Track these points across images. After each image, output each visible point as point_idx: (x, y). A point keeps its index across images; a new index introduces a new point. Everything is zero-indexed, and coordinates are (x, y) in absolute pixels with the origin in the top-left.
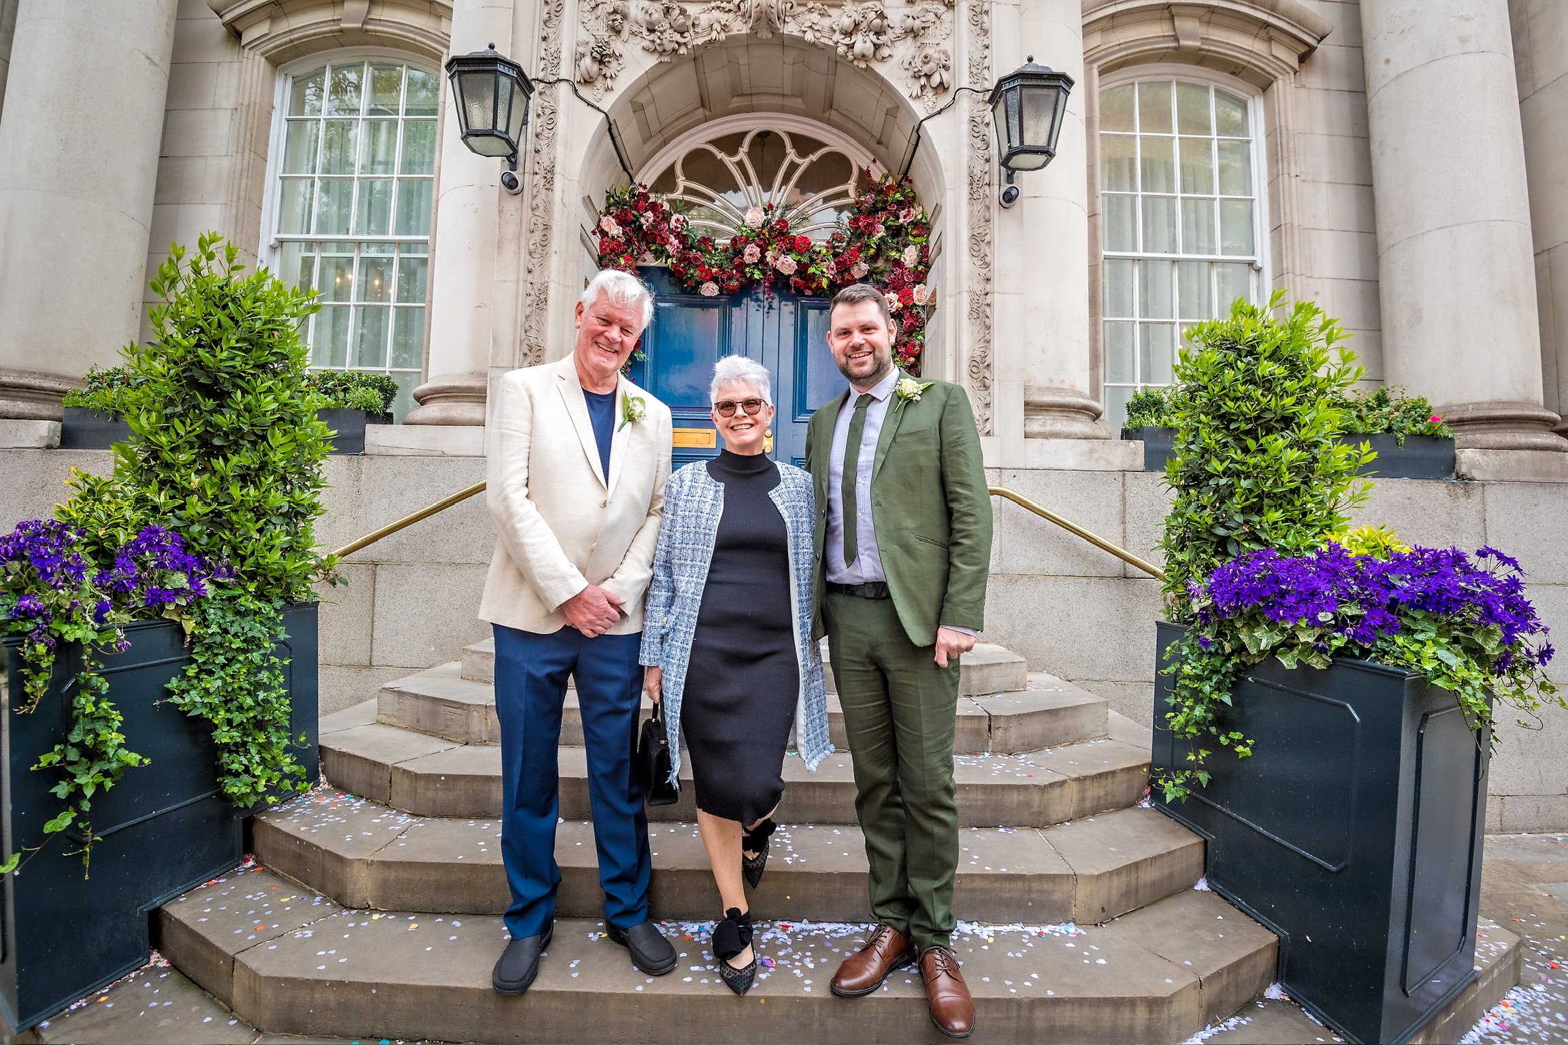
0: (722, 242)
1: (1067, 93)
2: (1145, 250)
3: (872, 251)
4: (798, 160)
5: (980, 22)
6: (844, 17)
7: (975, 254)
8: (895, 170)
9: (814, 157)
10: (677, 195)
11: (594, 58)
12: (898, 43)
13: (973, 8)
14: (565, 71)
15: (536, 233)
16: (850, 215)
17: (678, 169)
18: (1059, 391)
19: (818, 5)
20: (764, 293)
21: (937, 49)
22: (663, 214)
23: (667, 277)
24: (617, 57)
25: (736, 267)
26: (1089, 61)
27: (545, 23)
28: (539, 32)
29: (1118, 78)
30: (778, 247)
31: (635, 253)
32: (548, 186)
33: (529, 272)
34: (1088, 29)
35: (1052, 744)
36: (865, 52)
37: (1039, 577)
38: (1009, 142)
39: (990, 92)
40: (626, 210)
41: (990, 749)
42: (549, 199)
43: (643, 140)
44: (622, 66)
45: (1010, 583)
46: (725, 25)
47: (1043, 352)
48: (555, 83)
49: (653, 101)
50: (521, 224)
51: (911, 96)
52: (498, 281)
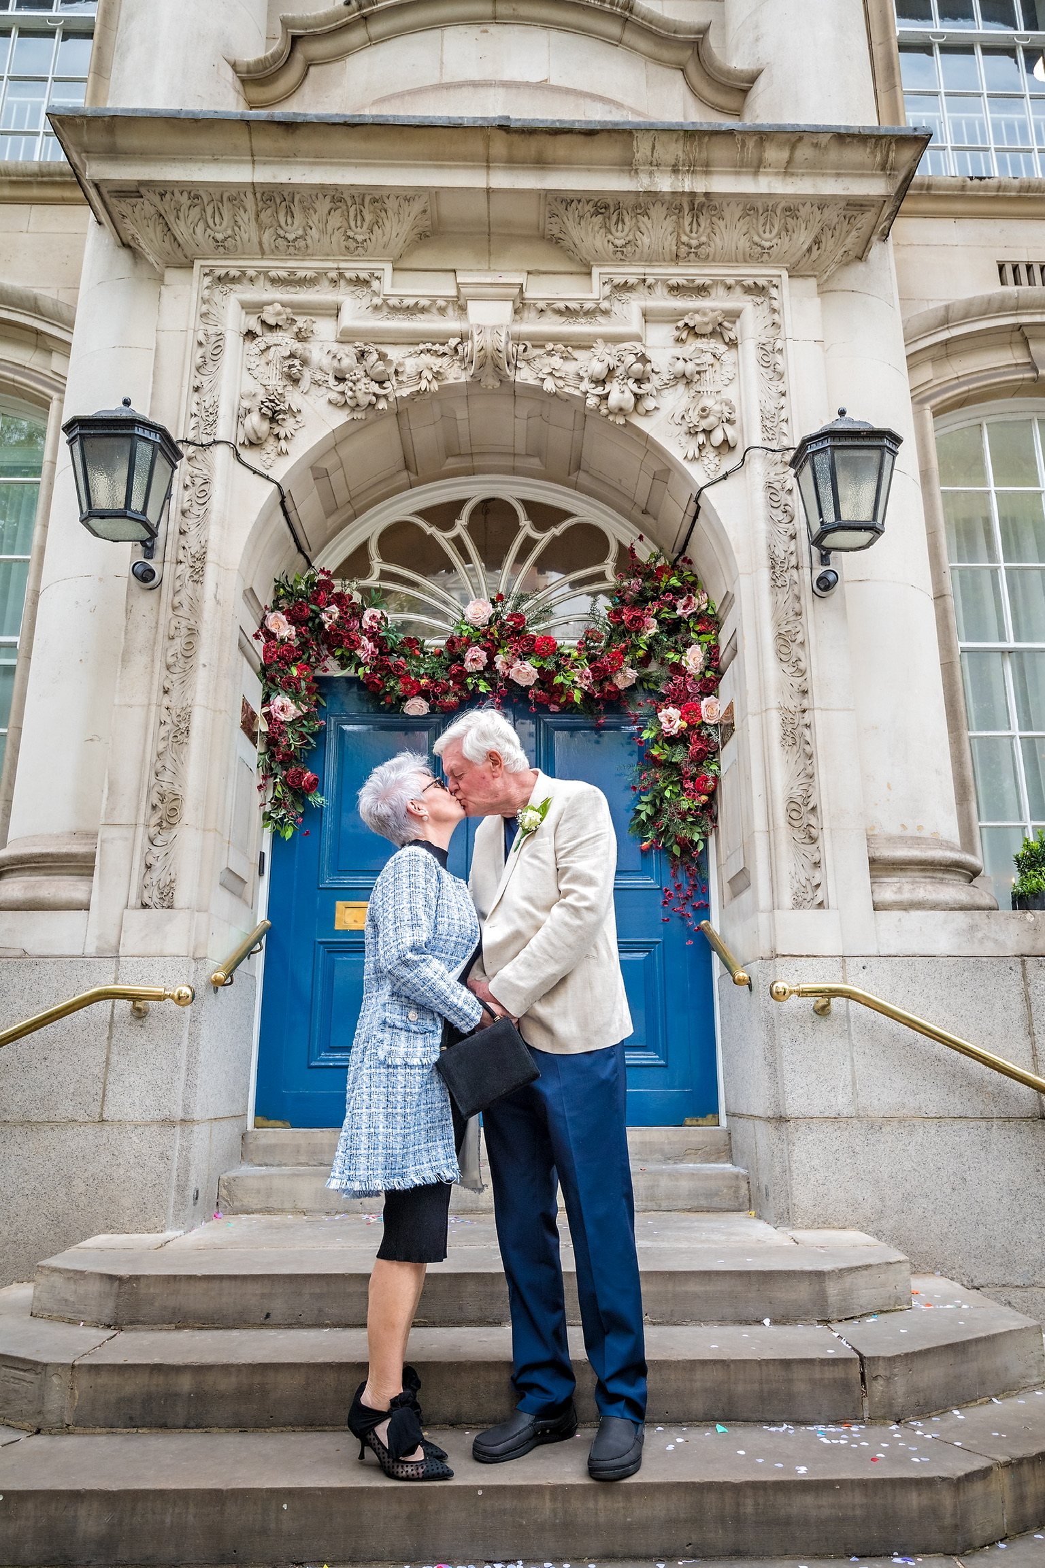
0: (434, 643)
1: (895, 453)
2: (1017, 639)
3: (641, 653)
4: (535, 535)
5: (772, 363)
6: (595, 361)
7: (783, 657)
8: (667, 548)
9: (557, 531)
10: (372, 582)
11: (263, 415)
12: (666, 392)
13: (762, 347)
14: (224, 430)
15: (178, 641)
16: (610, 605)
17: (373, 548)
18: (917, 841)
19: (560, 346)
21: (718, 398)
22: (353, 608)
23: (355, 689)
24: (294, 413)
25: (453, 677)
26: (918, 400)
27: (198, 369)
28: (190, 380)
29: (959, 419)
30: (512, 651)
31: (313, 659)
32: (196, 577)
33: (166, 692)
34: (914, 360)
36: (623, 405)
38: (821, 515)
39: (792, 453)
40: (301, 603)
41: (866, 1415)
42: (197, 594)
43: (325, 513)
44: (301, 425)
45: (872, 1131)
46: (438, 372)
47: (889, 787)
48: (210, 445)
49: (341, 465)
50: (157, 627)
51: (686, 457)
52: (120, 706)
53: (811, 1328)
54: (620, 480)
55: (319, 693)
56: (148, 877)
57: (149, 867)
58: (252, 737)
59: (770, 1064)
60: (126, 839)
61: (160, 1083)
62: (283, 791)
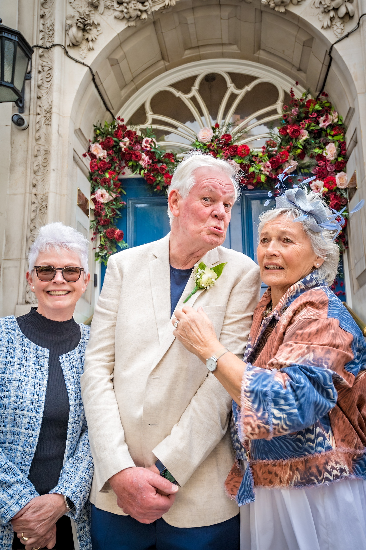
3: (299, 151)
4: (236, 92)
9: (249, 88)
10: (148, 125)
11: (79, 27)
14: (58, 38)
15: (39, 157)
16: (280, 127)
17: (148, 107)
22: (137, 138)
23: (140, 184)
24: (96, 26)
28: (38, 12)
30: (225, 155)
31: (117, 169)
32: (47, 122)
33: (34, 186)
40: (109, 138)
42: (48, 131)
43: (120, 87)
44: (100, 32)
48: (51, 48)
49: (125, 56)
50: (27, 151)
51: (323, 27)
52: (10, 195)
54: (284, 51)
55: (122, 188)
56: (28, 286)
58: (86, 212)
60: (16, 267)
62: (105, 241)
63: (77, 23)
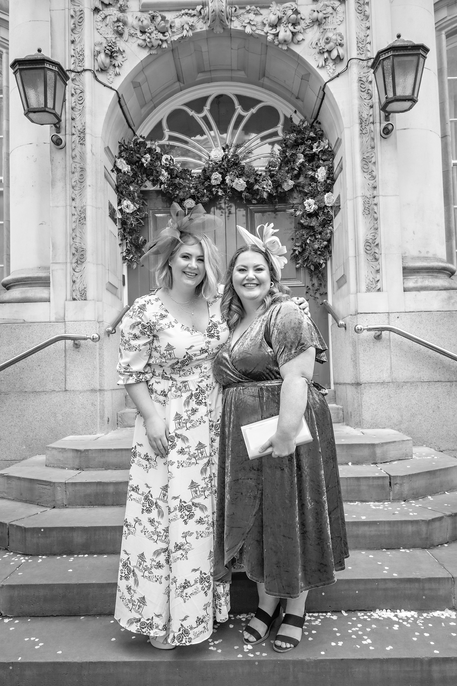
0: (196, 171)
1: (425, 57)
3: (296, 172)
4: (243, 113)
5: (363, 11)
6: (271, 15)
7: (365, 170)
8: (309, 116)
9: (253, 111)
10: (165, 141)
11: (106, 54)
12: (308, 30)
13: (358, 1)
14: (88, 63)
15: (76, 174)
16: (280, 148)
17: (164, 124)
18: (426, 258)
19: (253, 7)
20: (225, 203)
21: (335, 32)
22: (157, 155)
23: (160, 196)
24: (122, 52)
25: (206, 188)
26: (439, 29)
27: (72, 31)
28: (69, 37)
30: (234, 173)
31: (139, 182)
32: (81, 142)
33: (73, 200)
34: (437, 6)
35: (433, 493)
36: (286, 38)
37: (418, 383)
38: (386, 94)
39: (372, 60)
40: (132, 154)
41: (391, 498)
42: (83, 150)
43: (140, 106)
44: (125, 59)
45: (398, 388)
46: (192, 26)
47: (414, 233)
48: (82, 72)
49: (146, 80)
50: (66, 168)
51: (318, 66)
52: (53, 207)
53: (368, 466)
54: (285, 81)
55: (143, 199)
56: (74, 286)
57: (74, 282)
58: (115, 221)
59: (354, 361)
60: (63, 269)
61: (88, 375)
62: (131, 246)
63: (105, 51)
